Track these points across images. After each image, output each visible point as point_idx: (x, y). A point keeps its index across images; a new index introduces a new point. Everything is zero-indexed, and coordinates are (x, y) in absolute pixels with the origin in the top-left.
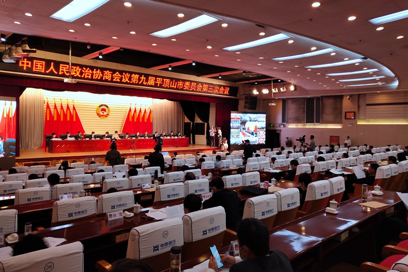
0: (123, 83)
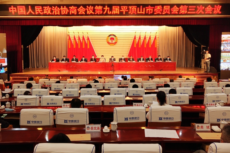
0: (88, 15)
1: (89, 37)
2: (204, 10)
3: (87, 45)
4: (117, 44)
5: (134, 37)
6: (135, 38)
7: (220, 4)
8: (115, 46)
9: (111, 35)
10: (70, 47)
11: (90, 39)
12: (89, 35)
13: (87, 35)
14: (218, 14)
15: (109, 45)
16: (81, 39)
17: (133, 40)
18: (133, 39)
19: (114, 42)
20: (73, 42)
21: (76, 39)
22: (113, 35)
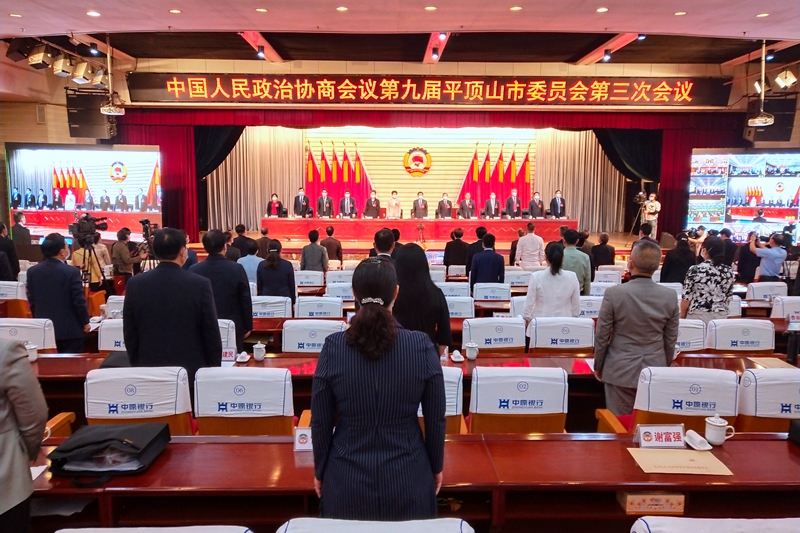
1: (360, 154)
2: (650, 93)
3: (354, 173)
4: (429, 172)
5: (473, 155)
6: (476, 157)
7: (690, 80)
8: (425, 177)
9: (415, 150)
10: (311, 179)
11: (362, 159)
12: (359, 150)
13: (354, 149)
14: (685, 103)
15: (409, 176)
16: (340, 159)
17: (469, 164)
18: (471, 159)
19: (422, 166)
20: (318, 167)
21: (327, 158)
22: (421, 150)
